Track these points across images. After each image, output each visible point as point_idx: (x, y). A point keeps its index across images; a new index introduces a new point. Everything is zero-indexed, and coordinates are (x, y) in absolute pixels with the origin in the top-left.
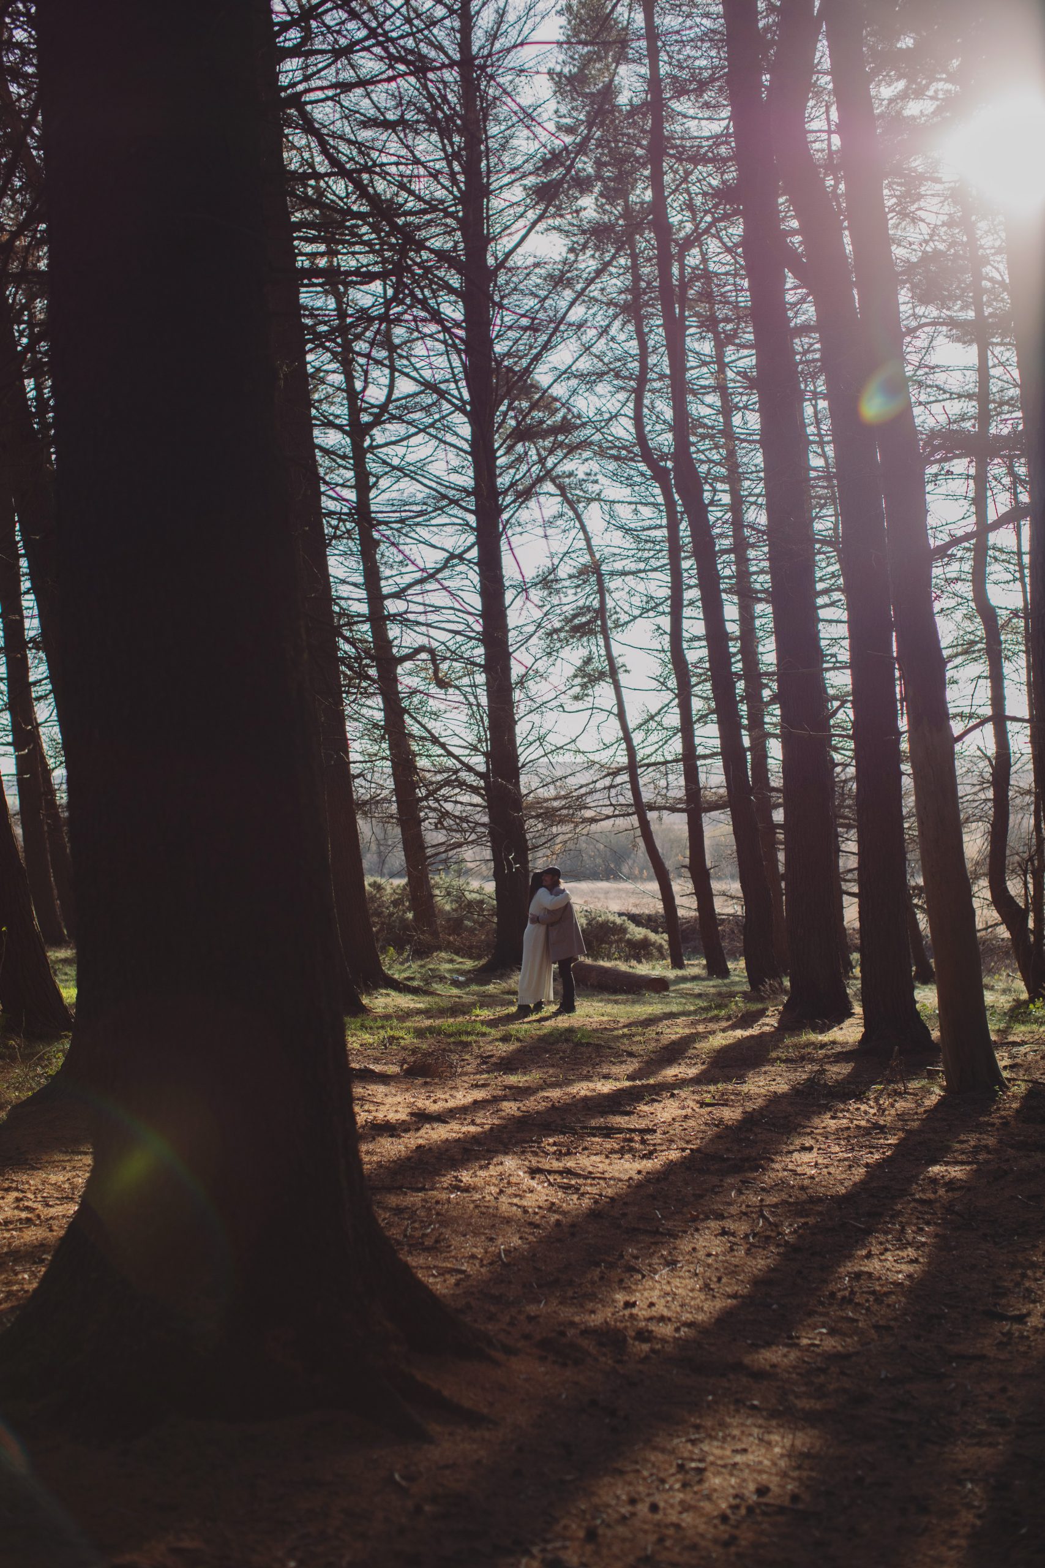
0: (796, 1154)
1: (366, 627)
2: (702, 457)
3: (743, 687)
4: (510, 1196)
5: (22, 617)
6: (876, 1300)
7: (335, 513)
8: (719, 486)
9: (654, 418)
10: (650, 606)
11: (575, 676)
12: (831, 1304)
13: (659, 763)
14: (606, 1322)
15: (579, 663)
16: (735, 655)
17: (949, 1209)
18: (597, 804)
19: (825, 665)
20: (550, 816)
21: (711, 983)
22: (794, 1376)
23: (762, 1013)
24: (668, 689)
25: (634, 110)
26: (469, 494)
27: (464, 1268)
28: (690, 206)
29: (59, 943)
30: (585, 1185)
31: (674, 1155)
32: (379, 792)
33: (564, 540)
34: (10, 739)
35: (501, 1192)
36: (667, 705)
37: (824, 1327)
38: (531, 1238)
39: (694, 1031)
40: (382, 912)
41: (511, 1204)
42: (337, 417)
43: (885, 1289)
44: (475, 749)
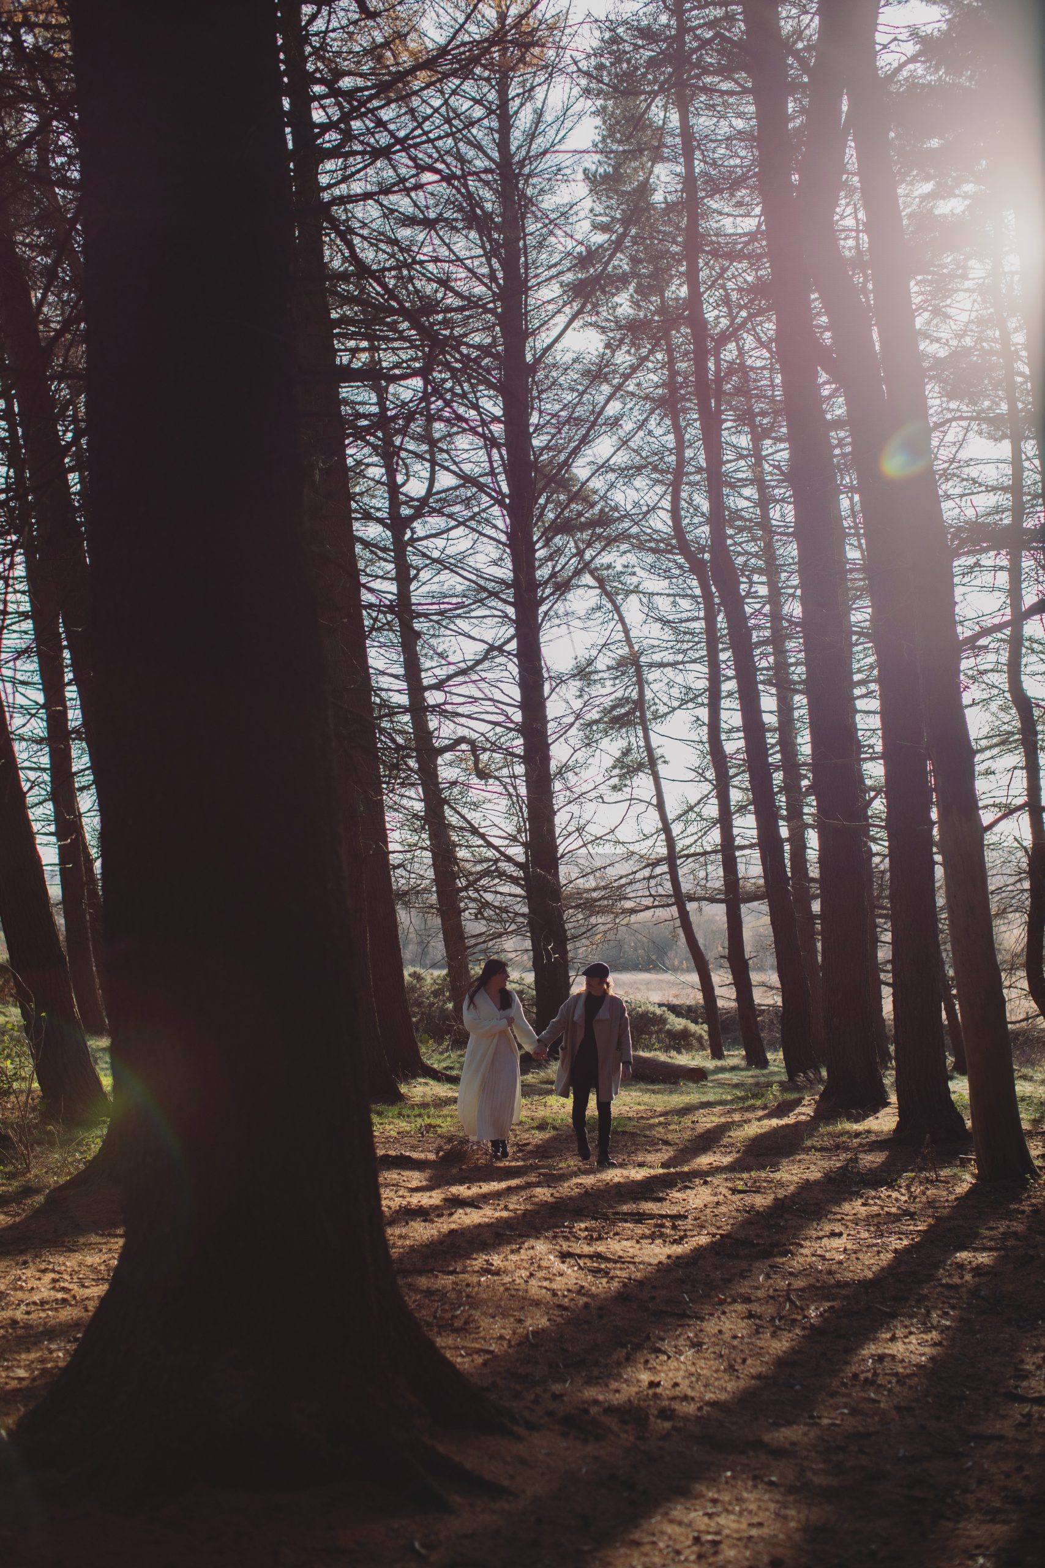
0: (825, 1240)
1: (406, 718)
2: (739, 549)
3: (781, 777)
4: (540, 1280)
5: (66, 708)
6: (898, 1382)
7: (375, 606)
8: (756, 578)
9: (691, 510)
10: (689, 698)
11: (614, 767)
12: (853, 1386)
13: (698, 854)
14: (629, 1400)
15: (618, 754)
16: (773, 746)
17: (974, 1293)
18: (637, 894)
19: (863, 756)
20: (590, 906)
21: (750, 1073)
22: (813, 1454)
23: (798, 1102)
24: (707, 780)
25: (670, 207)
26: (508, 586)
27: (491, 1348)
28: (726, 301)
29: (98, 1032)
30: (614, 1269)
31: (704, 1240)
32: (419, 882)
33: (602, 632)
34: (52, 828)
35: (531, 1275)
36: (706, 796)
37: (846, 1407)
38: (559, 1320)
39: (730, 1120)
40: (422, 1002)
41: (541, 1287)
42: (379, 509)
43: (908, 1371)
44: (514, 839)
